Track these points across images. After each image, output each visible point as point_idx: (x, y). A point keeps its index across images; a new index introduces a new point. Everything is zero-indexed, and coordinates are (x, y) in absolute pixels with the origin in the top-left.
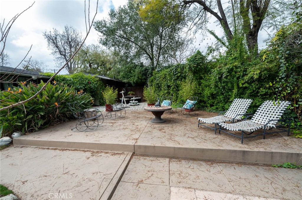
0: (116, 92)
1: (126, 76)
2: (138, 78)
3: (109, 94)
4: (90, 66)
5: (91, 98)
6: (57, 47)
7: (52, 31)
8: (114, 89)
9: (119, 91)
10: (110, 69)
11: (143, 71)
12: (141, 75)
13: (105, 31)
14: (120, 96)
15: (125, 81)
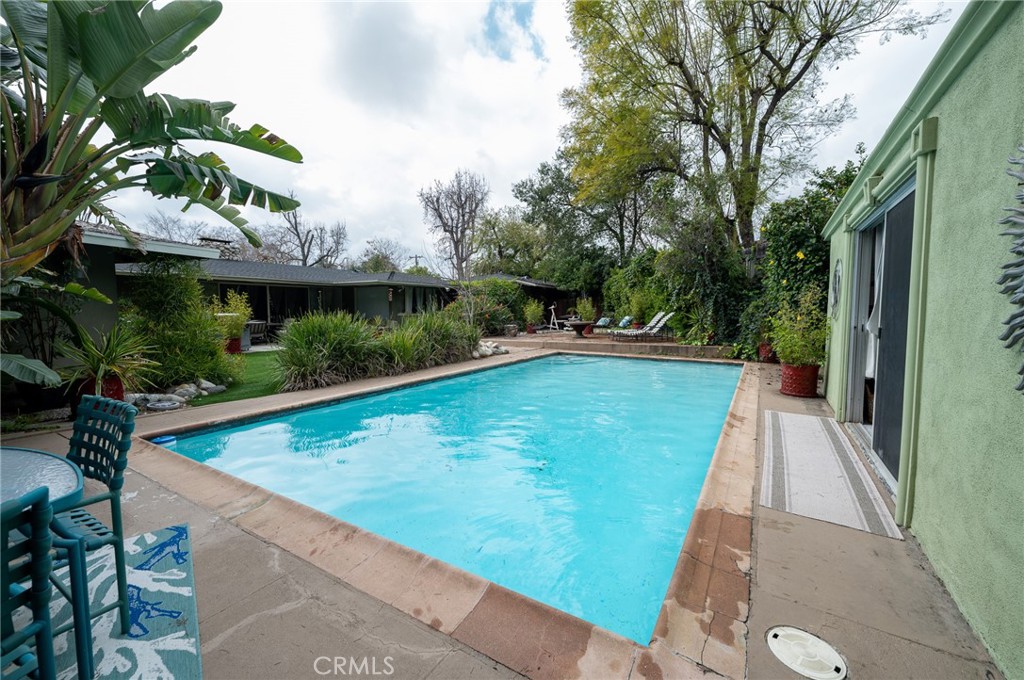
0: (542, 307)
1: (564, 278)
2: (585, 281)
3: (533, 309)
4: (500, 253)
5: (511, 314)
6: (440, 216)
7: (434, 186)
8: (539, 302)
9: (547, 306)
10: (539, 259)
11: (595, 268)
12: (591, 275)
13: (532, 197)
14: (547, 316)
15: (562, 287)
